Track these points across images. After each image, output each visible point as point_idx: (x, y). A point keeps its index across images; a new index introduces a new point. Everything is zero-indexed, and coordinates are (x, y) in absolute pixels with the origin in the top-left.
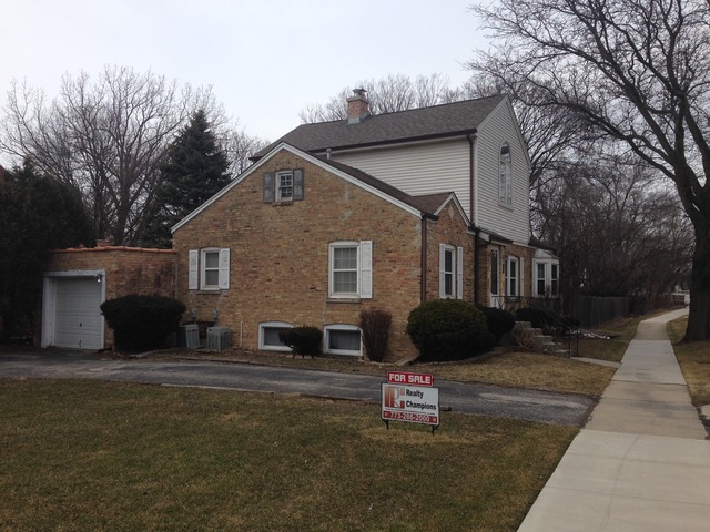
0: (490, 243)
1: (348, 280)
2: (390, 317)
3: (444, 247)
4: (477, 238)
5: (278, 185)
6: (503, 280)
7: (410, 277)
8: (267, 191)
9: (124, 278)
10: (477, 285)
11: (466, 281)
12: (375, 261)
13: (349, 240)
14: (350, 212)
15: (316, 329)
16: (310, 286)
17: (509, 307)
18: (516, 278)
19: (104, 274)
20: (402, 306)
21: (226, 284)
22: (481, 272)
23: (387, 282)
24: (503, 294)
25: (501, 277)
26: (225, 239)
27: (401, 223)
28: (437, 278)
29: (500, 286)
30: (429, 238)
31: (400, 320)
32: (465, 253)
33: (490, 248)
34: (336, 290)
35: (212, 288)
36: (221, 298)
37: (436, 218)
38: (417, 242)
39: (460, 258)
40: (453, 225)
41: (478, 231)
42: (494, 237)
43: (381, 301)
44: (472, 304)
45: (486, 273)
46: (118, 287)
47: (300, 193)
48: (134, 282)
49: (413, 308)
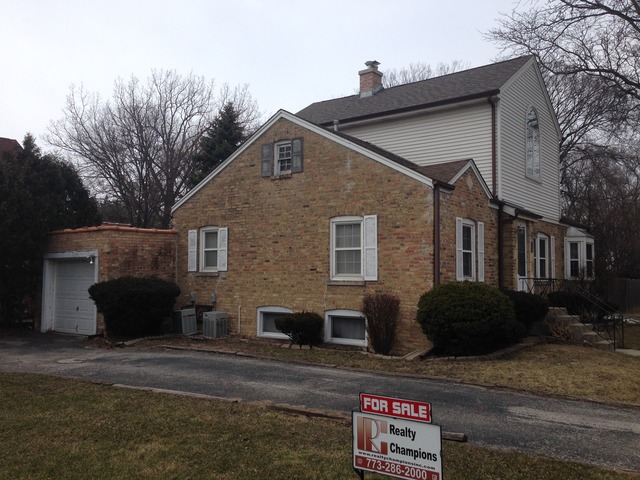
0: (515, 218)
1: (351, 260)
2: (398, 302)
3: (461, 222)
4: (500, 213)
5: (277, 157)
6: (532, 259)
7: (420, 255)
8: (265, 165)
9: (117, 259)
10: (501, 265)
11: (488, 261)
12: (381, 238)
13: (352, 215)
14: (353, 184)
15: (316, 315)
16: (310, 267)
17: (540, 290)
18: (547, 259)
19: (96, 255)
20: (412, 289)
21: (224, 265)
22: (506, 250)
23: (394, 262)
24: (532, 276)
25: (529, 257)
26: (224, 218)
27: (409, 194)
28: (453, 257)
29: (528, 267)
30: (443, 211)
31: (409, 306)
32: (487, 229)
33: (516, 224)
34: (339, 271)
35: (212, 270)
36: (219, 281)
37: (451, 188)
38: (428, 216)
39: (481, 235)
40: (471, 197)
41: (501, 204)
42: (519, 211)
43: (387, 284)
44: (496, 287)
45: (511, 252)
46: (110, 269)
47: (299, 165)
48: (127, 263)
49: (424, 292)
